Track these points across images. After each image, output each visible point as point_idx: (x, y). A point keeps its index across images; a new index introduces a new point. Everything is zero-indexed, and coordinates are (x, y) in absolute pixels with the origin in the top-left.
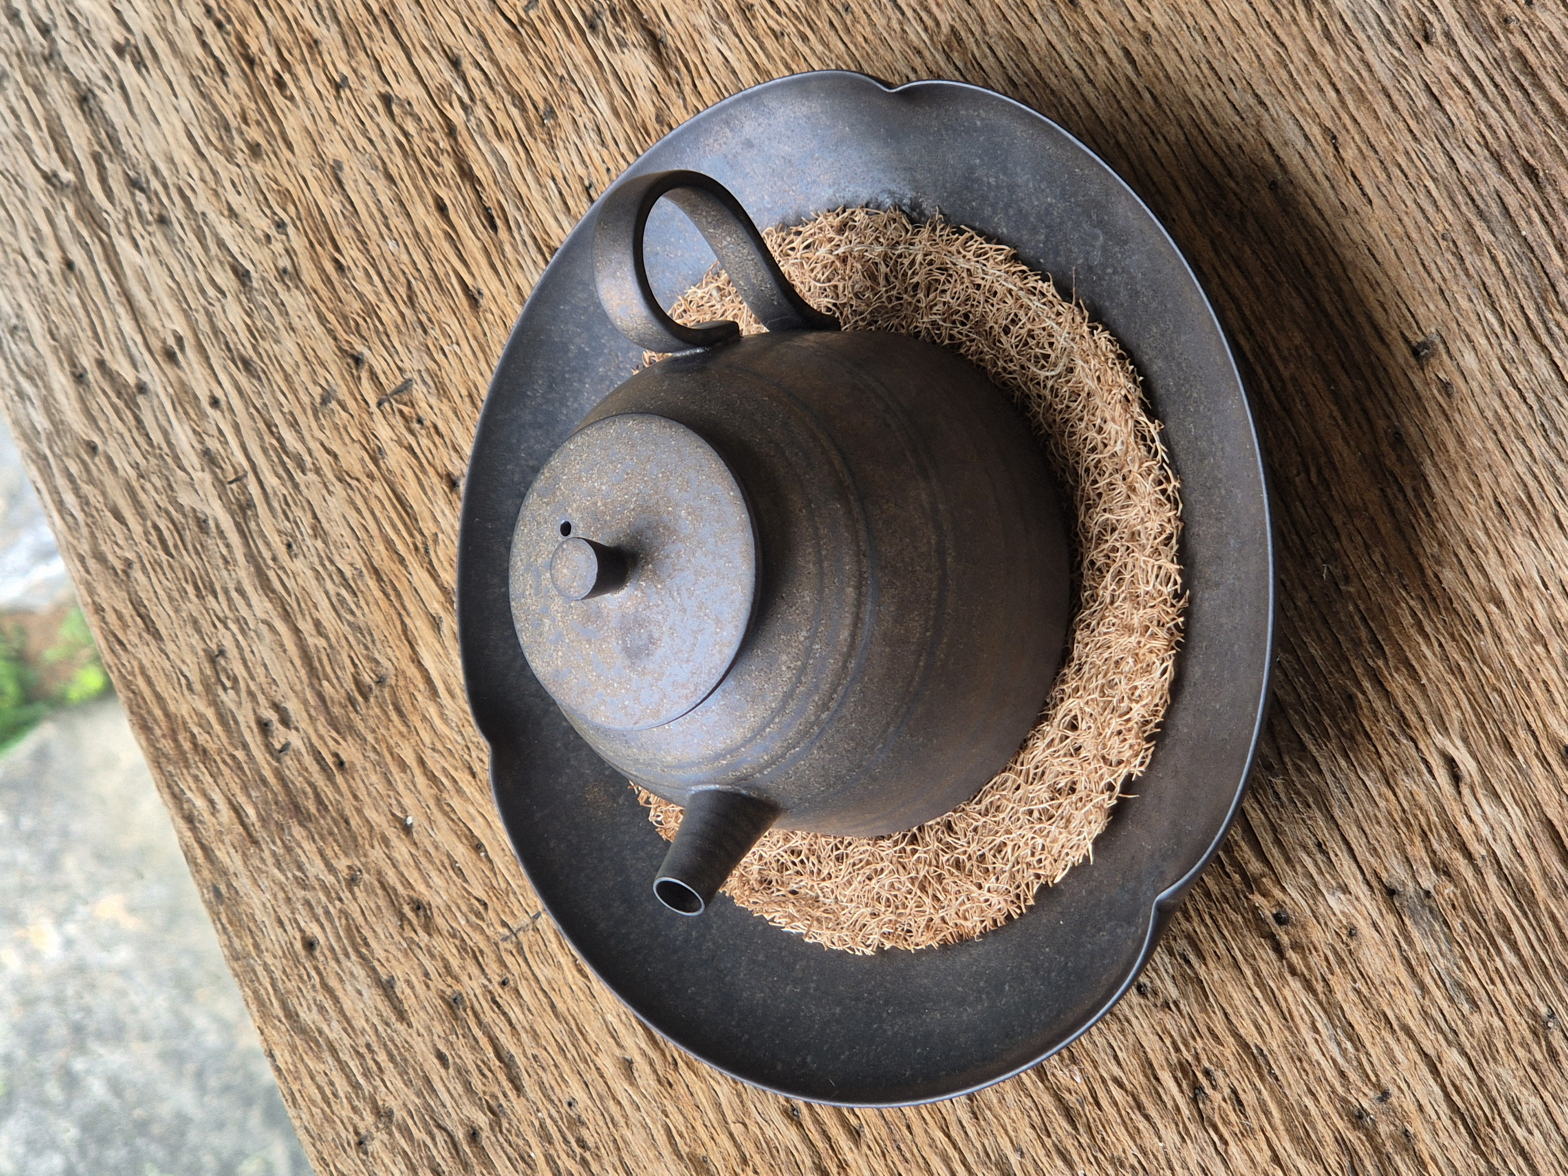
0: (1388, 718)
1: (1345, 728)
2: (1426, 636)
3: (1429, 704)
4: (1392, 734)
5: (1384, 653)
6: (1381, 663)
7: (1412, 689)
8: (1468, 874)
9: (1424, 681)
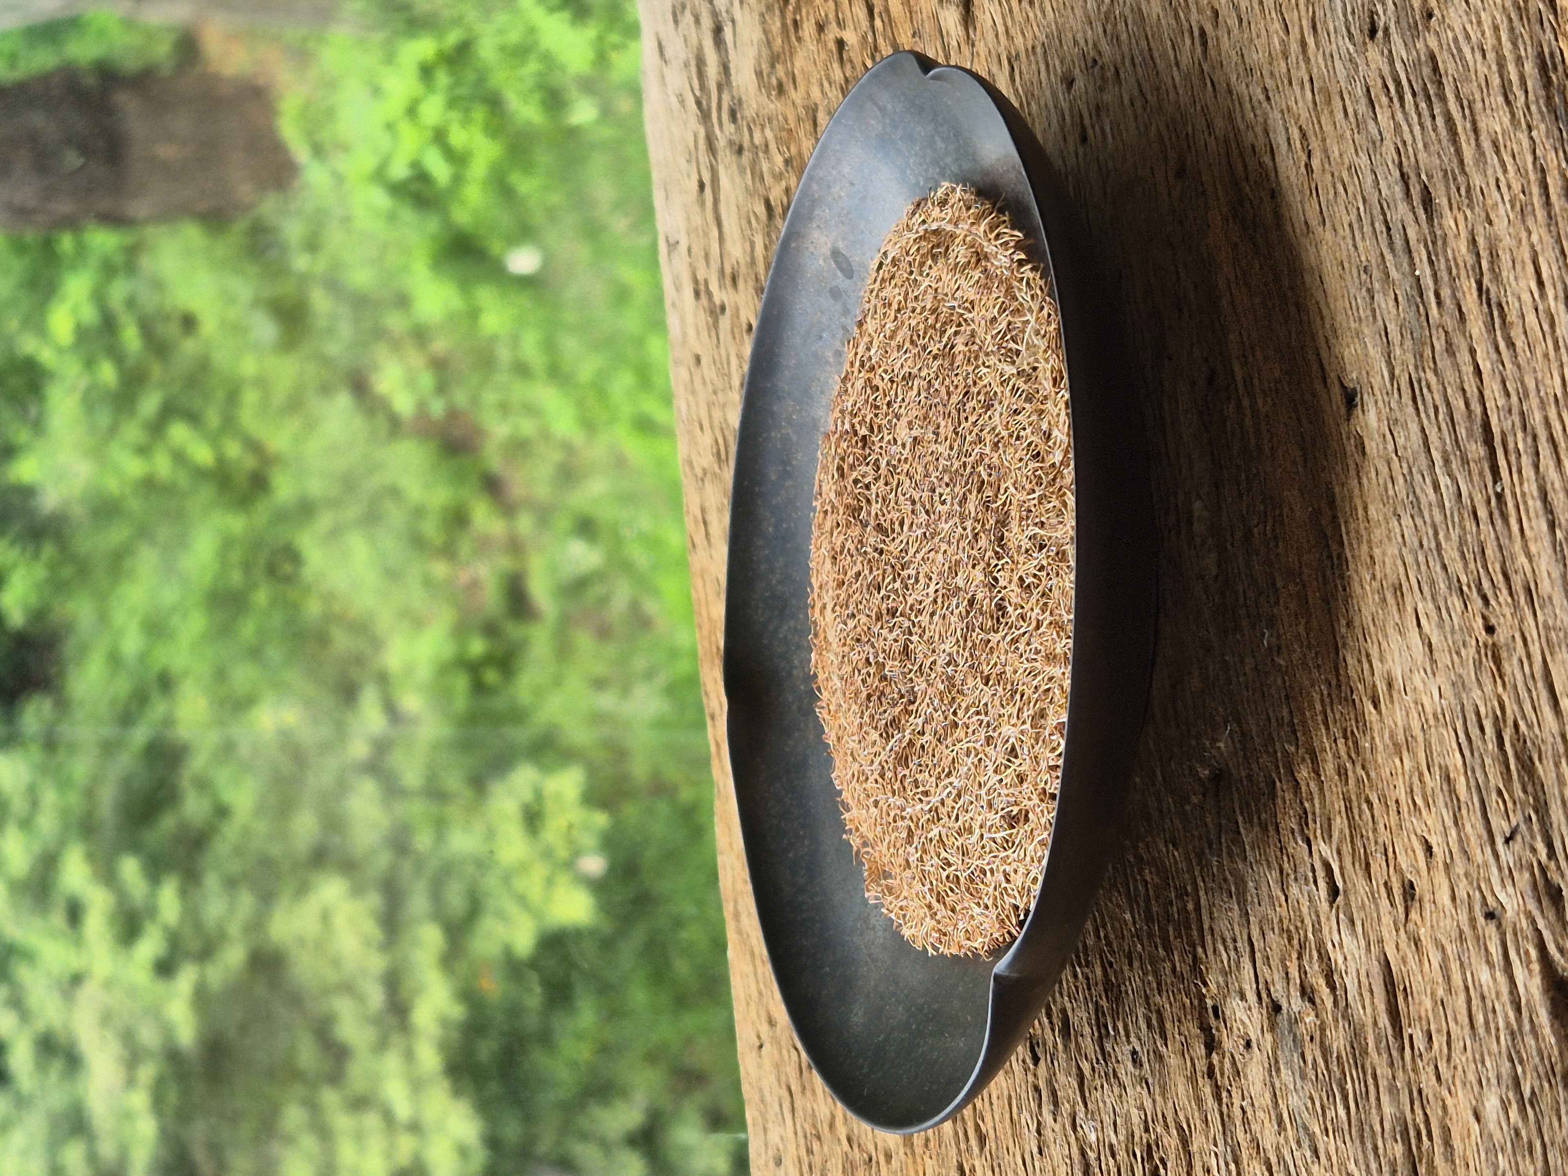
0: (1291, 812)
1: (1263, 816)
2: (1327, 728)
3: (1323, 805)
4: (1293, 833)
5: (1297, 739)
6: (1293, 749)
7: (1312, 784)
8: (1329, 1003)
9: (1323, 778)
